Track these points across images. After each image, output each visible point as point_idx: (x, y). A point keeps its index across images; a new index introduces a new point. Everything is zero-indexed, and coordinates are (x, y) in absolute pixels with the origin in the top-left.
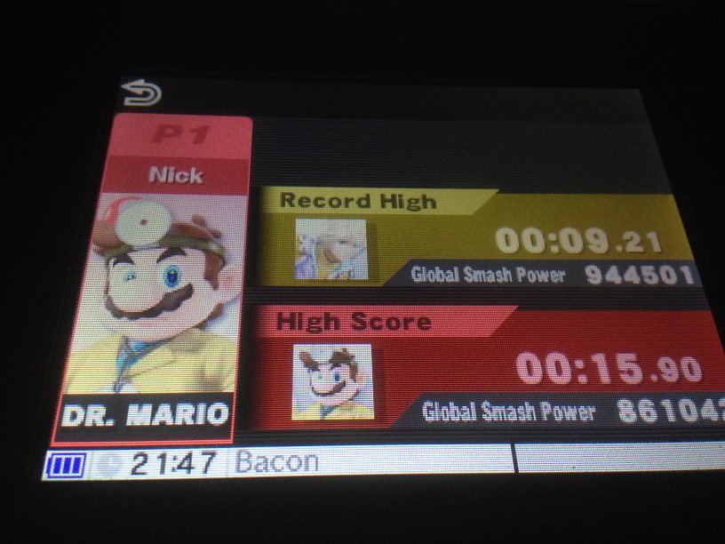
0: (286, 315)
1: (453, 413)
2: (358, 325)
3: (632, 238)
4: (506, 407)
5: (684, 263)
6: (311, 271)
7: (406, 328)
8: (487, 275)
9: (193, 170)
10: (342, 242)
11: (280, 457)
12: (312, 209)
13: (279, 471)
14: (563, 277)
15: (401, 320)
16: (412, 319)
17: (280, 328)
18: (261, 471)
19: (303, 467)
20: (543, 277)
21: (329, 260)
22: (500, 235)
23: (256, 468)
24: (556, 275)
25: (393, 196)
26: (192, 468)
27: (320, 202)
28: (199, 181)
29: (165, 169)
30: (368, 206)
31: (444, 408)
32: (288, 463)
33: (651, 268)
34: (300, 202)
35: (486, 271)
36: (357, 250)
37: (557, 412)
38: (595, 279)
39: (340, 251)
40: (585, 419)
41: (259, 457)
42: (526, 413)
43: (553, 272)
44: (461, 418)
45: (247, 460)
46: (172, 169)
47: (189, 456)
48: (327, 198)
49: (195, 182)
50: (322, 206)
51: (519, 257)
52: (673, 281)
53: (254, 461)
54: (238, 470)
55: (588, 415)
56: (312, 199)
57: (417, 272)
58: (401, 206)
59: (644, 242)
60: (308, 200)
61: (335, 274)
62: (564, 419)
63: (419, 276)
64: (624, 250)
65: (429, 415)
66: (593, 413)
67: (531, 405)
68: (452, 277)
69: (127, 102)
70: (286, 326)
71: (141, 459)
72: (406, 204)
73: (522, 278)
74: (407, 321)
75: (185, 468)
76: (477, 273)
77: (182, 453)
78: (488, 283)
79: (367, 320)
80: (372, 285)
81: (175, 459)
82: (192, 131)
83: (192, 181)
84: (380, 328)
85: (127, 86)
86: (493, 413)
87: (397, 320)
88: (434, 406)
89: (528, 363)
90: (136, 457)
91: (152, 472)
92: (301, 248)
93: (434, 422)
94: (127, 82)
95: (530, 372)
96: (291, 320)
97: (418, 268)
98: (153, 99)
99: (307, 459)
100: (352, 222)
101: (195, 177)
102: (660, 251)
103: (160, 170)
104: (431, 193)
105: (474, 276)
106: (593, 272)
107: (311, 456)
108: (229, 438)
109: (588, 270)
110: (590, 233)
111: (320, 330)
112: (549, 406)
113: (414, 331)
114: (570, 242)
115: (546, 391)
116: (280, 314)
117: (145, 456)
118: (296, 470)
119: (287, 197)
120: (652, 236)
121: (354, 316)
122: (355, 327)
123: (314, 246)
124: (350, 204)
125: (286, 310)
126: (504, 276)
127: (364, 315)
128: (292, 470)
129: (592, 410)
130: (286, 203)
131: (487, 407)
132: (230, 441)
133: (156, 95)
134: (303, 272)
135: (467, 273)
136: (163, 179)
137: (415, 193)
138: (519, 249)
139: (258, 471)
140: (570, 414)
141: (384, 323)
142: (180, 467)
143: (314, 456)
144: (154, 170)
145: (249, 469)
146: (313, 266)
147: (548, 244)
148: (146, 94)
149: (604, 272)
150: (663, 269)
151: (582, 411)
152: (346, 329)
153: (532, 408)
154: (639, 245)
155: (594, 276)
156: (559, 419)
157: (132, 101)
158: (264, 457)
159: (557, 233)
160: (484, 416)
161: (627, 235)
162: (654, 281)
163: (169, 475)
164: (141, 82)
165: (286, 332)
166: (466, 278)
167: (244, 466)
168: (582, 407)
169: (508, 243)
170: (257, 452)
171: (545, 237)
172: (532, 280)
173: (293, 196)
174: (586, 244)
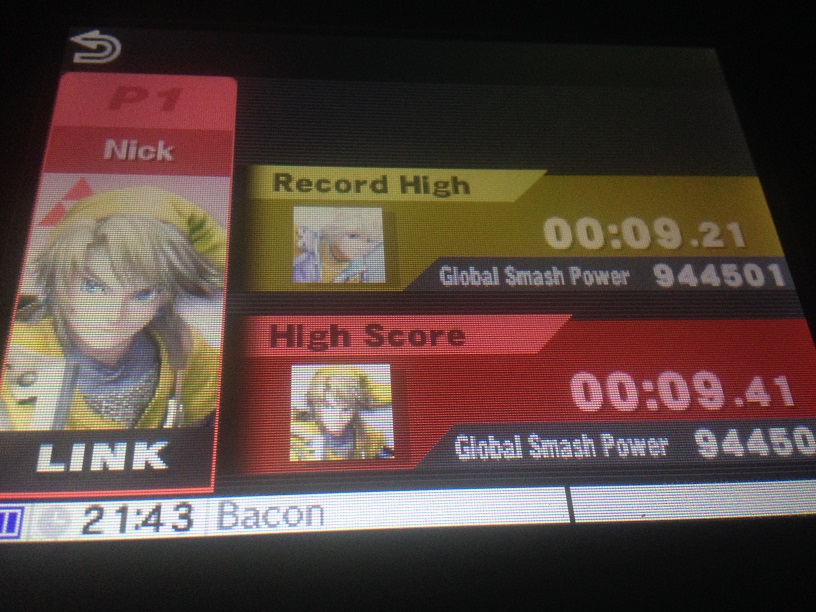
0: (282, 328)
1: (493, 450)
2: (374, 340)
3: (709, 230)
4: (559, 441)
5: (773, 260)
6: (313, 272)
7: (434, 343)
8: (534, 277)
9: (161, 144)
10: (352, 236)
11: (274, 508)
12: (314, 194)
13: (274, 526)
14: (628, 279)
15: (428, 333)
16: (441, 333)
17: (274, 344)
18: (250, 527)
19: (304, 522)
20: (602, 278)
21: (336, 258)
22: (549, 226)
23: (244, 523)
24: (618, 276)
25: (417, 179)
26: (162, 525)
27: (324, 186)
28: (169, 157)
29: (125, 143)
30: (385, 190)
31: (482, 443)
32: (286, 516)
33: (733, 267)
34: (299, 185)
35: (532, 272)
36: (372, 245)
37: (621, 446)
38: (665, 281)
39: (349, 247)
40: (655, 454)
41: (247, 510)
42: (583, 448)
43: (615, 272)
44: (503, 456)
45: (233, 514)
46: (134, 142)
47: (157, 510)
48: (333, 182)
49: (164, 160)
50: (327, 190)
51: (573, 254)
52: (759, 282)
53: (241, 515)
54: (221, 527)
55: (659, 449)
56: (314, 182)
57: (446, 273)
58: (426, 191)
59: (725, 235)
60: (309, 183)
61: (344, 276)
62: (630, 455)
63: (449, 278)
64: (700, 244)
65: (463, 452)
66: (666, 447)
67: (589, 437)
68: (490, 279)
69: (78, 58)
70: (282, 342)
71: (94, 514)
72: (432, 188)
73: (577, 280)
74: (435, 334)
75: (151, 525)
76: (520, 274)
77: (147, 506)
78: (534, 286)
79: (385, 334)
80: (391, 289)
81: (139, 513)
82: (160, 95)
83: (159, 157)
84: (401, 343)
85: (77, 39)
86: (543, 449)
87: (421, 333)
88: (469, 441)
89: (586, 386)
90: (88, 512)
91: (109, 530)
92: (300, 244)
93: (471, 461)
94: (77, 34)
95: (588, 397)
96: (288, 335)
97: (448, 269)
98: (109, 55)
99: (309, 511)
100: (365, 211)
101: (163, 153)
102: (743, 245)
103: (119, 144)
104: (462, 174)
105: (517, 278)
106: (663, 272)
107: (314, 507)
108: (209, 485)
109: (657, 269)
110: (659, 224)
111: (324, 347)
112: (611, 438)
113: (444, 348)
114: (634, 234)
115: (607, 420)
116: (274, 327)
117: (101, 511)
118: (295, 525)
119: (282, 178)
120: (734, 227)
121: (369, 329)
122: (368, 342)
123: (317, 241)
124: (362, 188)
125: (282, 322)
126: (554, 278)
127: (381, 328)
128: (291, 525)
129: (665, 442)
130: (281, 187)
131: (535, 441)
132: (211, 489)
133: (114, 49)
134: (303, 274)
135: (509, 275)
136: (122, 155)
137: (444, 174)
138: (572, 244)
139: (247, 527)
140: (638, 448)
141: (406, 337)
142: (145, 524)
143: (318, 506)
144: (110, 144)
145: (235, 524)
146: (316, 266)
147: (607, 238)
148: (101, 49)
149: (676, 272)
150: (749, 268)
151: (652, 444)
152: (358, 346)
153: (591, 442)
154: (719, 238)
155: (664, 277)
156: (623, 454)
157: (83, 58)
158: (254, 509)
159: (619, 222)
160: (532, 452)
161: (704, 227)
162: (737, 283)
163: (131, 534)
164: (95, 34)
165: (282, 350)
166: (508, 281)
167: (228, 520)
168: (652, 440)
169: (559, 237)
170: (244, 502)
171: (604, 228)
172: (589, 283)
173: (289, 178)
174: (654, 237)
